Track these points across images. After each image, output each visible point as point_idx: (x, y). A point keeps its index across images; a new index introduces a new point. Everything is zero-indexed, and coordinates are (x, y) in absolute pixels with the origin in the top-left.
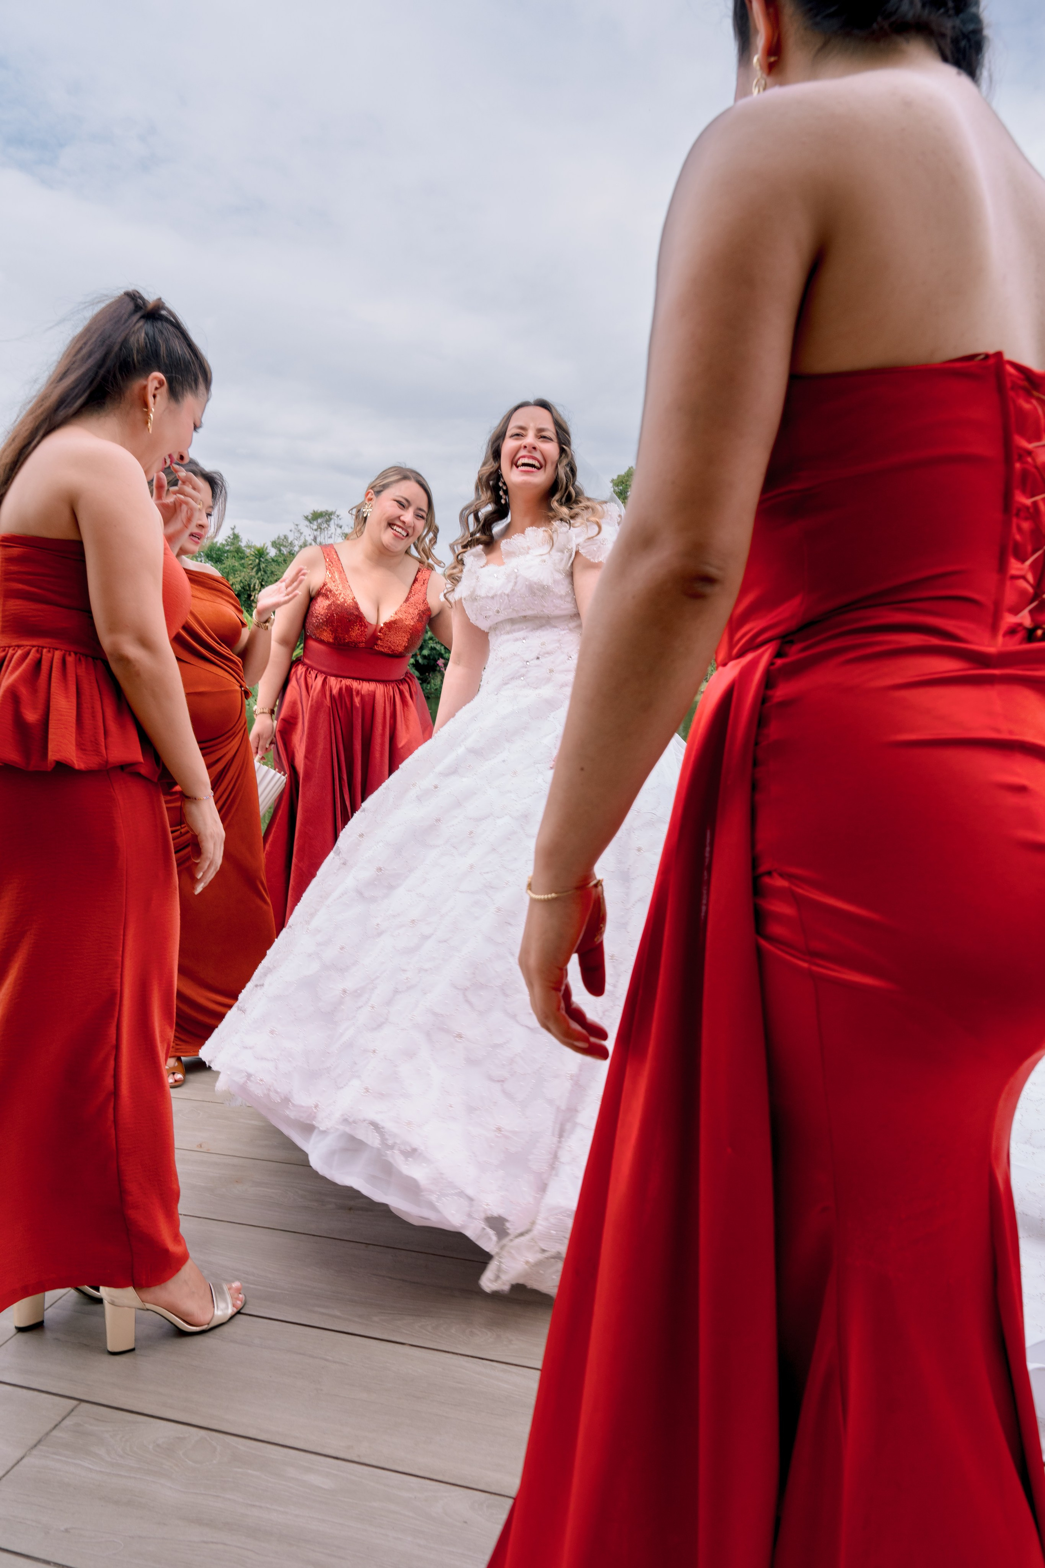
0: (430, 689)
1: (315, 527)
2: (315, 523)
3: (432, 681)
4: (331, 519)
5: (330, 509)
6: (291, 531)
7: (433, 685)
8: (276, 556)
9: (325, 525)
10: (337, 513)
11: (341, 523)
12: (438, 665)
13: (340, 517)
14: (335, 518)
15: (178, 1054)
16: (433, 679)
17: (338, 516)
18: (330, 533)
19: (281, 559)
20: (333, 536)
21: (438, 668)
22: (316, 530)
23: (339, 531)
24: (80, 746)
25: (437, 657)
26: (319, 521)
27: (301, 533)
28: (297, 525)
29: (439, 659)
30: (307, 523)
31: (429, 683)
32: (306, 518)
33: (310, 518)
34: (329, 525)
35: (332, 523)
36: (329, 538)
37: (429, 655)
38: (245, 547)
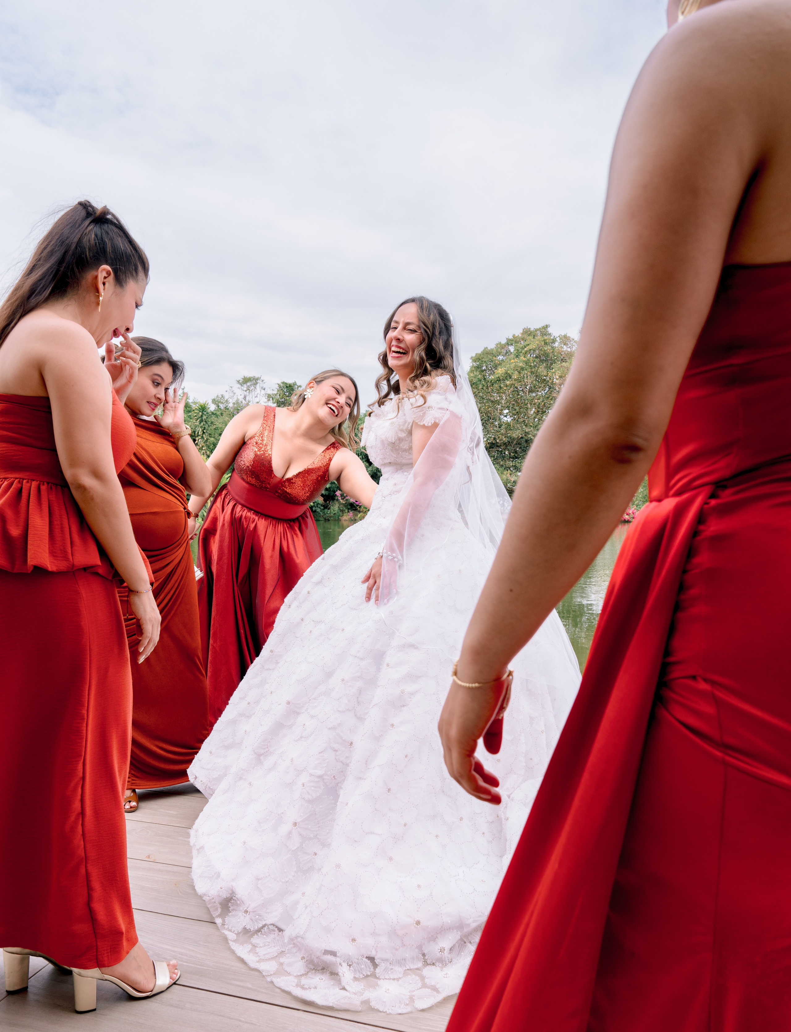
0: (330, 513)
1: (245, 389)
2: (245, 385)
3: (332, 507)
4: (257, 383)
5: (257, 376)
6: (226, 391)
7: (332, 511)
8: (215, 410)
9: (252, 387)
10: (262, 378)
11: (264, 386)
12: (336, 495)
13: (264, 382)
14: (260, 382)
15: (133, 787)
16: (333, 506)
17: (263, 381)
18: (256, 393)
19: (219, 413)
20: (258, 396)
21: (336, 498)
22: (246, 391)
23: (263, 392)
24: (52, 553)
25: (336, 489)
26: (248, 384)
27: (235, 394)
28: (231, 387)
29: (337, 491)
30: (239, 386)
31: (329, 509)
32: (238, 382)
33: (241, 382)
34: (255, 388)
35: (258, 386)
36: (255, 397)
37: (329, 488)
38: (192, 403)
